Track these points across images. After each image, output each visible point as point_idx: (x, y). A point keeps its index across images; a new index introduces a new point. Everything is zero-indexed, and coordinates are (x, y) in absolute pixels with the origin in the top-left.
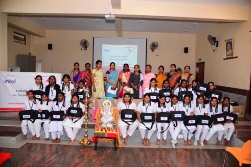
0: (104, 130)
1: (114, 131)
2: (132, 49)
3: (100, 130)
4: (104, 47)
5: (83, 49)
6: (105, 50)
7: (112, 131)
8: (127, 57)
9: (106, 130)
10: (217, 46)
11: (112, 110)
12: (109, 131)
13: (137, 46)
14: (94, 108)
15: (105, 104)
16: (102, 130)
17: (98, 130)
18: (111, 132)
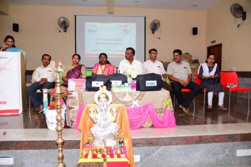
0: (99, 155)
1: (123, 156)
2: (128, 28)
3: (90, 156)
4: (88, 25)
5: (62, 30)
6: (89, 31)
7: (119, 156)
8: (121, 40)
9: (104, 156)
10: (244, 19)
11: (114, 110)
12: (112, 156)
13: (135, 24)
14: (76, 108)
15: (99, 98)
16: (95, 156)
17: (86, 156)
18: (115, 159)
